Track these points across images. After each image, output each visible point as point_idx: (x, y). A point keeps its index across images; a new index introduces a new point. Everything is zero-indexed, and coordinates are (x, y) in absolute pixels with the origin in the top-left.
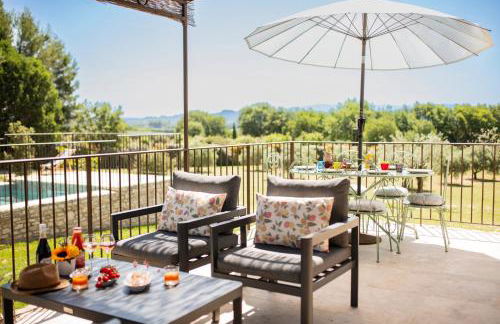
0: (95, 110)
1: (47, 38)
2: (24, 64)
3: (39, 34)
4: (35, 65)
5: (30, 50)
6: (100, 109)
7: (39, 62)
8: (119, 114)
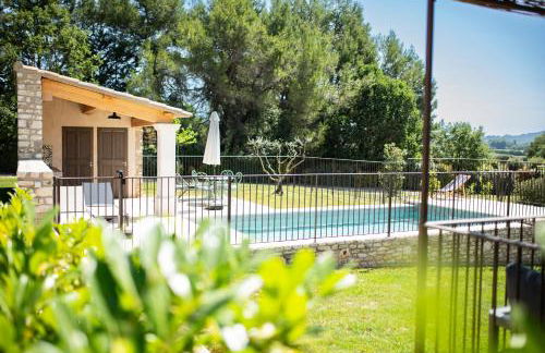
0: (454, 131)
1: (410, 59)
2: (392, 86)
3: (402, 56)
4: (401, 87)
5: (395, 71)
6: (459, 131)
7: (404, 83)
8: (480, 134)
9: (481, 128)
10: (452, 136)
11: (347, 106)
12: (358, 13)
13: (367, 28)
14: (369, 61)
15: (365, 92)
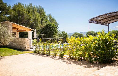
0: (62, 33)
2: (51, 24)
3: (52, 18)
4: (53, 24)
6: (63, 33)
8: (67, 33)
9: (67, 32)
10: (62, 34)
11: (43, 28)
12: (43, 9)
13: (45, 13)
14: (47, 19)
15: (47, 25)
